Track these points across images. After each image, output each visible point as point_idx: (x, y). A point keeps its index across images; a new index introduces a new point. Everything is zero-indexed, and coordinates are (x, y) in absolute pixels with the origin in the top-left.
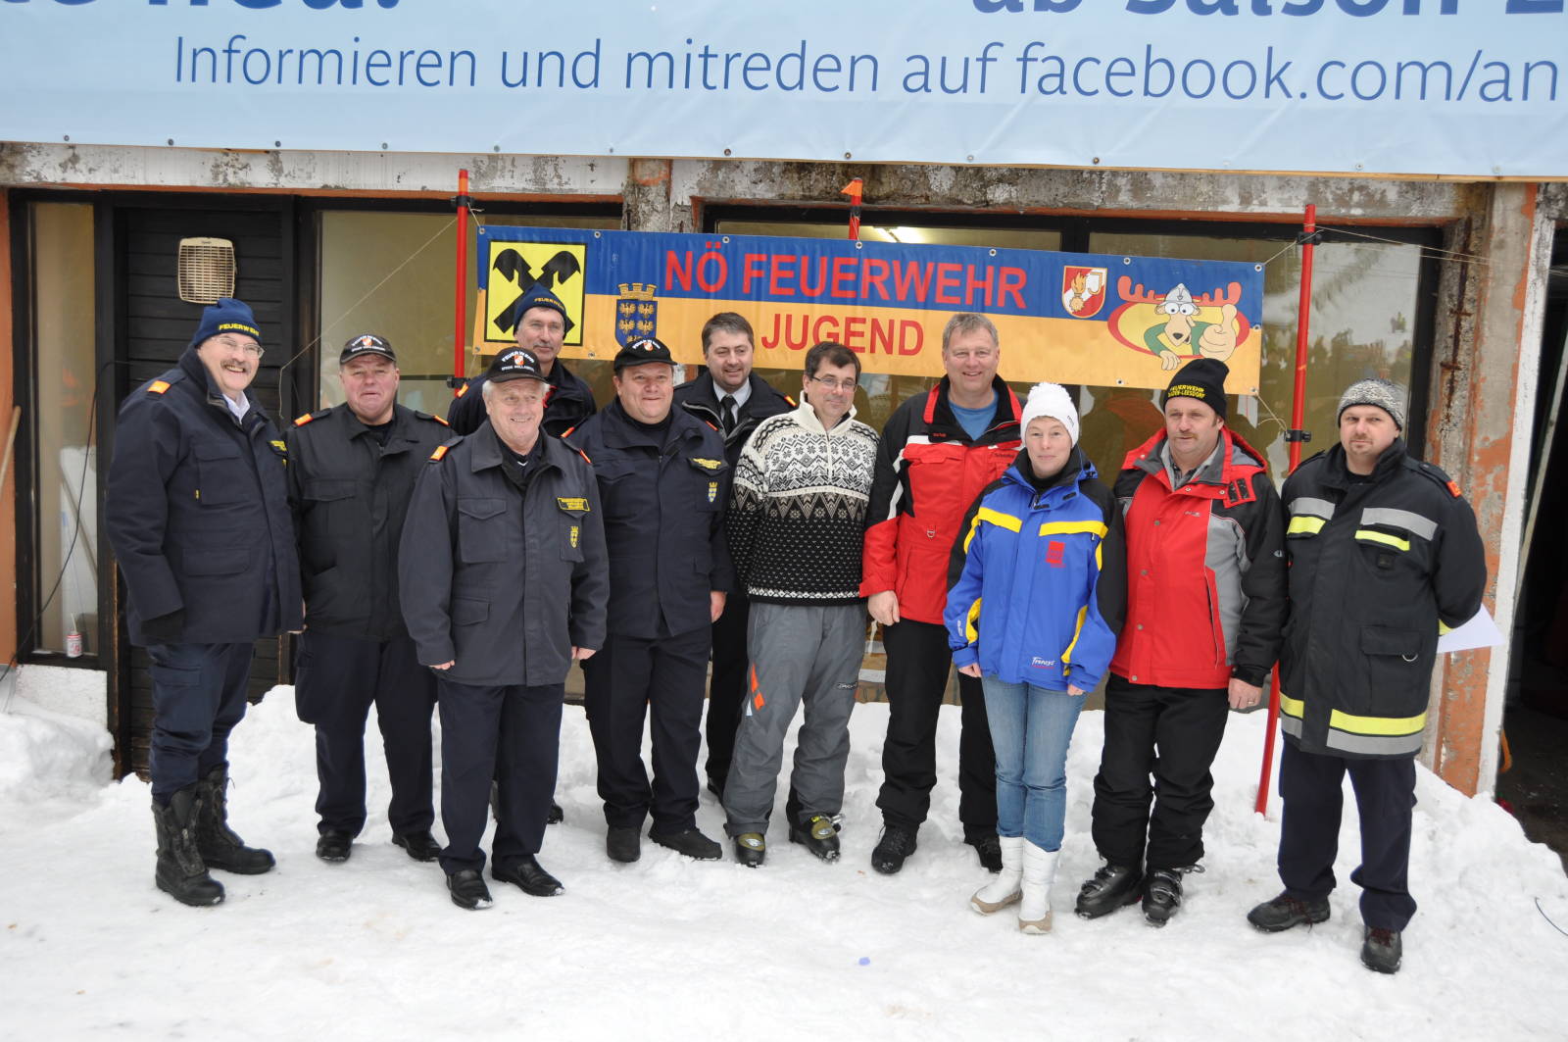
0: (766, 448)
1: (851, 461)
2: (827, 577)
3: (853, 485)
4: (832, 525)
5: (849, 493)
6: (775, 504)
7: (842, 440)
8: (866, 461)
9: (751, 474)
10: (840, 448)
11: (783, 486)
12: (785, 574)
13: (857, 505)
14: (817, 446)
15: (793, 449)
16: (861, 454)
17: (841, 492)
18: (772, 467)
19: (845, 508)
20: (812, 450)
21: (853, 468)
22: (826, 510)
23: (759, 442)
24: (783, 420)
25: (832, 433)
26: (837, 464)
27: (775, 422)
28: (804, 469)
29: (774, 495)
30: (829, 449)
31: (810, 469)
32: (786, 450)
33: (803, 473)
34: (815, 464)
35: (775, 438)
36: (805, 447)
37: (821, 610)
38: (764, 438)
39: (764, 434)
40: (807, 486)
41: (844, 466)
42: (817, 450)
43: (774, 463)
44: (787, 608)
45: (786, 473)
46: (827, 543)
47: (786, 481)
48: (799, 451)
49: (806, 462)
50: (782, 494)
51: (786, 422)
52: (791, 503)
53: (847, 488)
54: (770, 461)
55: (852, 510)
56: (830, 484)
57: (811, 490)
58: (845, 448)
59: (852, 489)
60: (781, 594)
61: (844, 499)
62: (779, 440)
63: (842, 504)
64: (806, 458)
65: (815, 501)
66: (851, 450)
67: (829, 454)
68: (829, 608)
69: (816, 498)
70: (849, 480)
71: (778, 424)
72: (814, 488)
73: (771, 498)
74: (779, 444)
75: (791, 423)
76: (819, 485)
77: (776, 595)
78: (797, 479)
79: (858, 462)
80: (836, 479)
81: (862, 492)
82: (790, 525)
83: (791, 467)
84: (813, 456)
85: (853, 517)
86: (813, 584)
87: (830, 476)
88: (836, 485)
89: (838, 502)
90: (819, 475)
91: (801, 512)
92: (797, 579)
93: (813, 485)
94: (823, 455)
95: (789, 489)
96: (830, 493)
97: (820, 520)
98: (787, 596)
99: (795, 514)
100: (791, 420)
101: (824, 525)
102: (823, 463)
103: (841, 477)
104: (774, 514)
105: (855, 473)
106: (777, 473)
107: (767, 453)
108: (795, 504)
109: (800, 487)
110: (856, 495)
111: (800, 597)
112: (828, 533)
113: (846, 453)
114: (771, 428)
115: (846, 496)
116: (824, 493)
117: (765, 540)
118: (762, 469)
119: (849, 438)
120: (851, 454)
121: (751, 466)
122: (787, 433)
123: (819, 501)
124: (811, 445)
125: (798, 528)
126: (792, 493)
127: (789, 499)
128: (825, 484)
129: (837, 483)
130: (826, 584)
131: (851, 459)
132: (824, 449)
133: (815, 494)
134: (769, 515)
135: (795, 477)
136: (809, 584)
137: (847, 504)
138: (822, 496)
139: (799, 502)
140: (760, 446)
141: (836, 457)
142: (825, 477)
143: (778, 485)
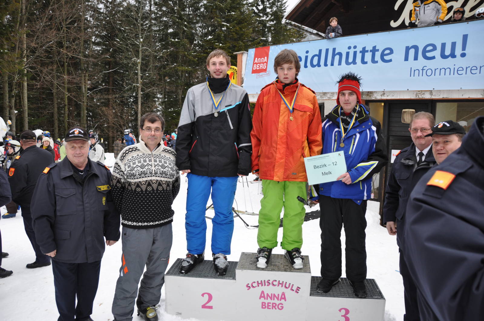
0: (126, 161)
1: (163, 165)
2: (154, 215)
3: (164, 175)
4: (155, 194)
5: (162, 179)
6: (130, 184)
7: (158, 156)
8: (170, 164)
9: (119, 171)
10: (158, 160)
11: (132, 177)
12: (136, 215)
13: (167, 183)
14: (147, 159)
15: (137, 161)
16: (167, 161)
17: (159, 179)
18: (127, 169)
19: (161, 186)
20: (145, 161)
21: (164, 168)
22: (152, 187)
23: (122, 158)
24: (133, 148)
25: (154, 153)
26: (157, 167)
27: (129, 149)
28: (141, 170)
29: (129, 180)
30: (153, 161)
31: (144, 170)
32: (134, 162)
33: (141, 171)
34: (146, 167)
35: (129, 157)
36: (142, 160)
37: (152, 230)
38: (124, 156)
39: (124, 155)
40: (143, 177)
41: (160, 168)
42: (148, 161)
43: (129, 167)
44: (136, 230)
45: (134, 172)
46: (154, 201)
47: (133, 175)
48: (140, 162)
49: (142, 167)
50: (132, 181)
51: (134, 149)
52: (136, 185)
53: (161, 177)
54: (127, 166)
55: (165, 186)
56: (154, 176)
57: (145, 179)
58: (160, 159)
59: (164, 177)
60: (135, 224)
61: (160, 182)
62: (130, 157)
63: (160, 184)
64: (143, 165)
65: (147, 183)
66: (163, 160)
67: (153, 162)
68: (156, 228)
69: (148, 182)
70: (162, 173)
71: (131, 150)
72: (146, 178)
73: (128, 181)
74: (130, 159)
75: (136, 149)
76: (149, 176)
77: (132, 224)
78: (138, 174)
79: (166, 165)
80: (156, 173)
81: (168, 178)
82: (137, 194)
83: (136, 169)
84: (145, 164)
85: (165, 189)
86: (148, 219)
87: (153, 172)
88: (156, 176)
89: (158, 183)
90: (148, 172)
91: (141, 189)
92: (141, 217)
93: (146, 177)
94: (150, 163)
95: (135, 179)
96: (154, 180)
97: (150, 192)
98: (137, 225)
99: (138, 190)
100: (137, 148)
101: (152, 194)
102: (150, 167)
103: (159, 172)
104: (130, 188)
105: (165, 170)
106: (130, 172)
107: (125, 163)
108: (138, 185)
109: (140, 178)
110: (166, 179)
111: (143, 225)
112: (154, 197)
113: (160, 161)
114: (127, 152)
115: (161, 180)
116: (151, 180)
117: (127, 199)
118: (123, 170)
119: (162, 155)
120: (163, 162)
121: (119, 168)
122: (134, 154)
123: (149, 184)
124: (144, 159)
125: (140, 195)
126: (136, 180)
127: (135, 183)
128: (151, 176)
129: (157, 175)
130: (154, 219)
131: (163, 164)
132: (150, 161)
133: (147, 181)
134: (128, 188)
135: (137, 173)
136: (146, 219)
137: (162, 184)
138: (150, 181)
139: (140, 185)
140: (122, 160)
141: (156, 164)
142: (151, 173)
143: (131, 176)
